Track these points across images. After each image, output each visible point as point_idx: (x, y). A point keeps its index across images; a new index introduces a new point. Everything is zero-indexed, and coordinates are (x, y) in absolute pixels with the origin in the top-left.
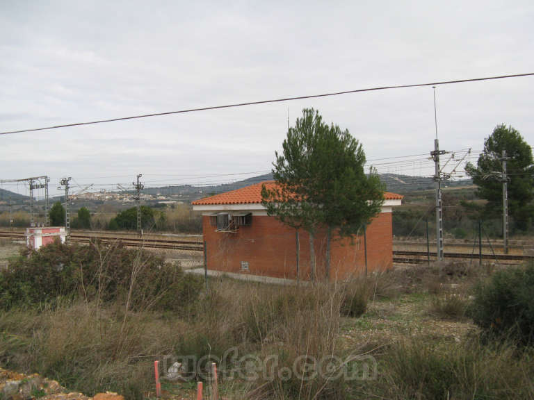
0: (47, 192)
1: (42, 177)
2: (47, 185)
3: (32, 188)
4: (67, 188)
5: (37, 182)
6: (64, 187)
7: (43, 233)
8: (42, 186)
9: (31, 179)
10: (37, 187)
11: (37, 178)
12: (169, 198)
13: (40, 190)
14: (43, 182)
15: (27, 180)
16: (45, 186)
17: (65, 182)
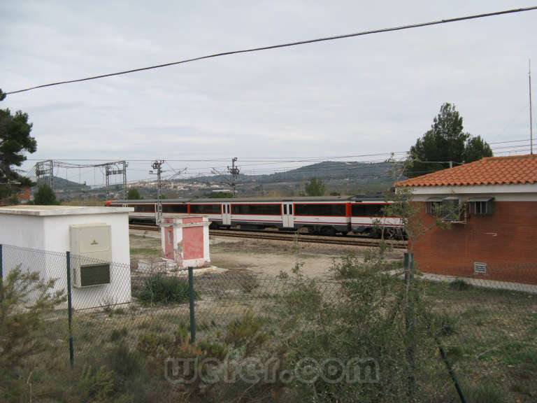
0: (125, 178)
1: (119, 162)
2: (125, 170)
3: (108, 173)
4: (160, 172)
5: (115, 168)
6: (156, 171)
7: (184, 223)
8: (120, 172)
9: (107, 164)
10: (115, 173)
11: (115, 163)
12: (223, 187)
13: (118, 175)
14: (121, 167)
15: (104, 165)
16: (123, 172)
17: (157, 165)
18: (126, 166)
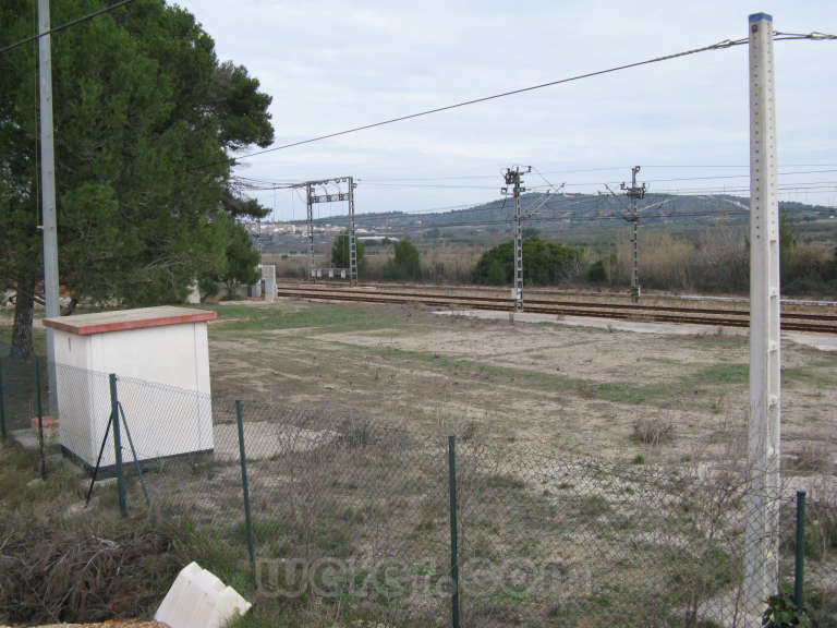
0: (351, 206)
1: (338, 180)
2: (351, 194)
3: (311, 200)
8: (341, 197)
9: (310, 183)
10: (327, 199)
11: (325, 182)
16: (348, 197)
18: (352, 186)
